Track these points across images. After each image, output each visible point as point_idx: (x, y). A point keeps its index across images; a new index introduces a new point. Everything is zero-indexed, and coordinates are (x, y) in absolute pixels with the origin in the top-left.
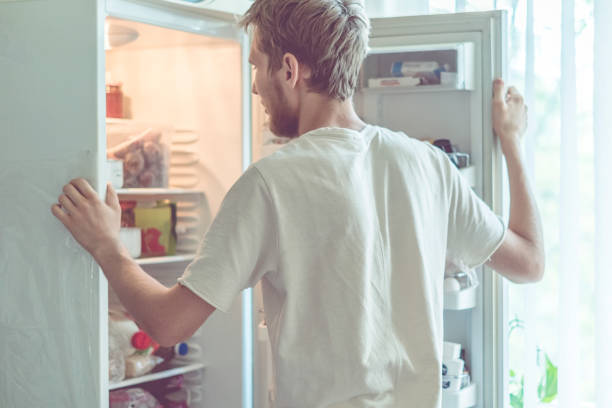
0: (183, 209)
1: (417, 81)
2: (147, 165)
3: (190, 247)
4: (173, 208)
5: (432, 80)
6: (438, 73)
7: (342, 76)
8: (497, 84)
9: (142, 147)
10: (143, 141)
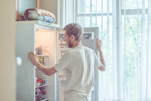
0: (45, 59)
1: (85, 38)
2: (39, 51)
3: (45, 65)
4: (43, 58)
5: (88, 38)
6: (88, 37)
7: (80, 38)
8: (98, 39)
9: (39, 48)
10: (39, 47)
